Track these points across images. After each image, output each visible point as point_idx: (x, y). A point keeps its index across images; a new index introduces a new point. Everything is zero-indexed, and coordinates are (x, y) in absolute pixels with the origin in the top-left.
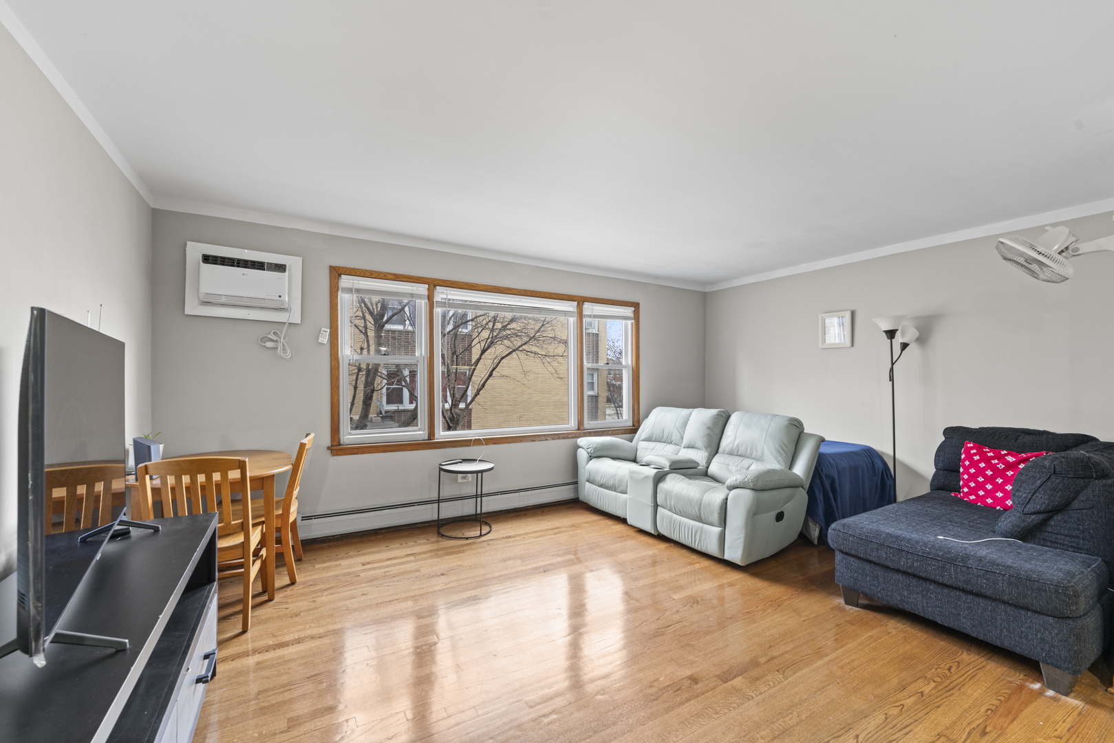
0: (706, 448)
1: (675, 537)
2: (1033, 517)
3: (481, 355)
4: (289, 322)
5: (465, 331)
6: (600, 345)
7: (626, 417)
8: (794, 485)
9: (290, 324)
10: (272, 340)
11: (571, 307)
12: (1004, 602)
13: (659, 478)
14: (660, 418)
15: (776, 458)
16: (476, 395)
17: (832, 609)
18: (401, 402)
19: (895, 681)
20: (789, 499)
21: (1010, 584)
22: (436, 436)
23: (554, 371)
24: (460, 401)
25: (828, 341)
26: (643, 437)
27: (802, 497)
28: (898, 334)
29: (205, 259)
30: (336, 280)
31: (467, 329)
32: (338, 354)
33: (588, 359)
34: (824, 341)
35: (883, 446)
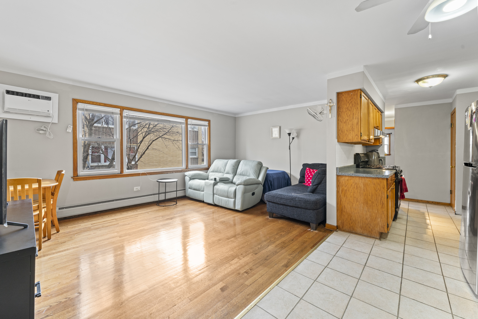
0: (232, 173)
1: (220, 205)
2: (315, 186)
3: (143, 139)
4: (52, 122)
5: (134, 128)
6: (199, 136)
7: (205, 164)
8: (258, 183)
9: (52, 123)
10: (43, 130)
11: (183, 120)
12: (303, 208)
13: (215, 184)
14: (217, 164)
15: (254, 175)
16: (140, 158)
17: (265, 219)
18: (100, 161)
19: (276, 233)
20: (256, 188)
21: (304, 203)
22: (124, 172)
23: (178, 147)
24: (132, 160)
25: (273, 136)
26: (211, 171)
27: (261, 187)
28: (291, 134)
29: (7, 92)
30: (76, 105)
31: (135, 127)
32: (77, 137)
33: (190, 141)
34: (272, 136)
35: (288, 171)
